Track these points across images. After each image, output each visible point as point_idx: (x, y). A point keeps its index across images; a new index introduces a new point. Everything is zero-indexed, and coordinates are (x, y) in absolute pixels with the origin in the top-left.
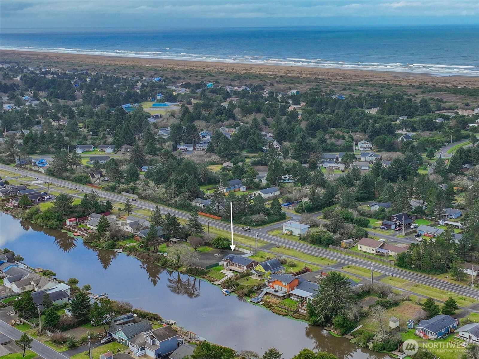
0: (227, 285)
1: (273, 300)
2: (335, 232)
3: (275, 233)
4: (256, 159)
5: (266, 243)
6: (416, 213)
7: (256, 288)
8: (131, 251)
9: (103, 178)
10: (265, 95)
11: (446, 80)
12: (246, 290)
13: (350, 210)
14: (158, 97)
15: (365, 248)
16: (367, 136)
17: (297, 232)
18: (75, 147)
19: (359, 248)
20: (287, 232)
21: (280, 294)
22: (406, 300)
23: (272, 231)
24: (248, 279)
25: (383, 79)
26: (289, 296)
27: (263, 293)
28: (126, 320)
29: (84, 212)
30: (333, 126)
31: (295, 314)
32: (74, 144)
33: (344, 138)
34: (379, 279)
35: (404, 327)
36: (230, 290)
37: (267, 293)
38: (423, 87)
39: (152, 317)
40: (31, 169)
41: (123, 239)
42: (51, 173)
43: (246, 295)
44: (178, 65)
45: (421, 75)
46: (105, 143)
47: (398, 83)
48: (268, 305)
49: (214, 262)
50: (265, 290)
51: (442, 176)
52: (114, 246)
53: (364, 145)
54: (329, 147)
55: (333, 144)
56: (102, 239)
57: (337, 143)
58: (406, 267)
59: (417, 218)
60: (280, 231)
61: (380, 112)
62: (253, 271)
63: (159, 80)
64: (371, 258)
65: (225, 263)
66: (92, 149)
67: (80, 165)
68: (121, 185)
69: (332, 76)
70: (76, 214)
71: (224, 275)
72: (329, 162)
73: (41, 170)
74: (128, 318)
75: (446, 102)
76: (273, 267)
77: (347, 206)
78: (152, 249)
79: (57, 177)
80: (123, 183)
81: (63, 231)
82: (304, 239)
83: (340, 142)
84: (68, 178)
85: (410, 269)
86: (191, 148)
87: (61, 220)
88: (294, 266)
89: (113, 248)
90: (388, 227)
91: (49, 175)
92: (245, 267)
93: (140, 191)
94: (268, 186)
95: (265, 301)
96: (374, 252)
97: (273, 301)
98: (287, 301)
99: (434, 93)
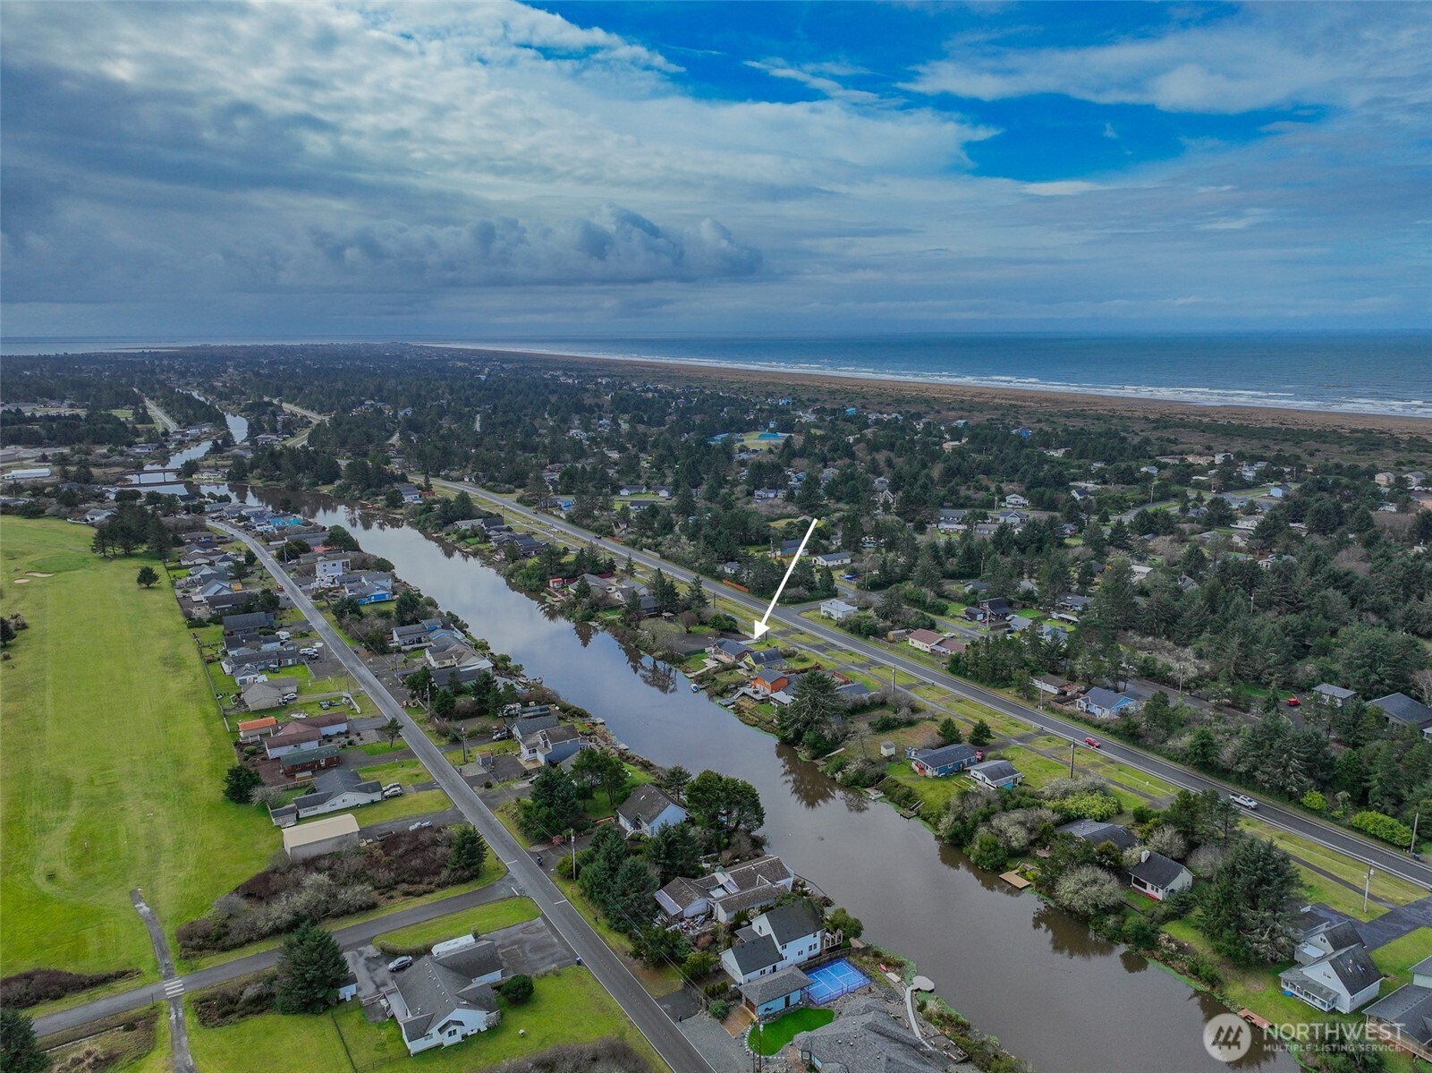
0: (700, 680)
1: (747, 703)
2: (885, 617)
3: (811, 614)
4: (846, 514)
5: (788, 626)
6: (1024, 599)
7: (733, 686)
8: (608, 625)
9: (630, 530)
10: (920, 426)
11: (1204, 411)
12: (718, 688)
13: (924, 590)
14: (772, 426)
15: (918, 644)
16: (1023, 488)
17: (837, 615)
18: (621, 488)
19: (910, 643)
20: (825, 614)
21: (759, 697)
22: (929, 719)
23: (807, 611)
24: (731, 674)
25: (1109, 408)
26: (768, 700)
27: (738, 695)
28: (539, 713)
29: (576, 571)
30: (985, 473)
31: (765, 726)
32: (621, 483)
33: (987, 489)
34: (910, 687)
35: (902, 757)
36: (701, 686)
37: (744, 694)
38: (1163, 422)
39: (575, 712)
40: (552, 514)
41: (605, 610)
42: (571, 520)
43: (717, 694)
44: (830, 383)
45: (1170, 403)
46: (662, 484)
47: (1130, 414)
48: (739, 711)
49: (701, 647)
50: (742, 690)
51: (1094, 549)
52: (590, 618)
53: (1013, 501)
54: (961, 501)
55: (968, 498)
56: (578, 607)
57: (975, 496)
58: (959, 674)
59: (1024, 606)
60: (817, 613)
61: (1067, 455)
62: (741, 664)
63: (788, 403)
64: (919, 658)
65: (713, 650)
66: (644, 490)
67: (612, 510)
68: (644, 539)
69: (1039, 402)
70: (565, 574)
71: (705, 665)
72: (947, 523)
73: (563, 515)
74: (541, 710)
75: (1182, 443)
76: (768, 659)
77: (922, 584)
78: (633, 624)
79: (577, 525)
80: (648, 537)
81: (543, 594)
82: (841, 625)
83: (982, 495)
84: (587, 527)
85: (965, 676)
86: (772, 495)
87: (544, 580)
88: (804, 660)
89: (589, 620)
90: (972, 617)
91: (569, 522)
92: (734, 657)
93: (663, 548)
94: (838, 550)
95: (738, 705)
96: (928, 650)
97: (747, 705)
98: (763, 707)
99: (1171, 430)
